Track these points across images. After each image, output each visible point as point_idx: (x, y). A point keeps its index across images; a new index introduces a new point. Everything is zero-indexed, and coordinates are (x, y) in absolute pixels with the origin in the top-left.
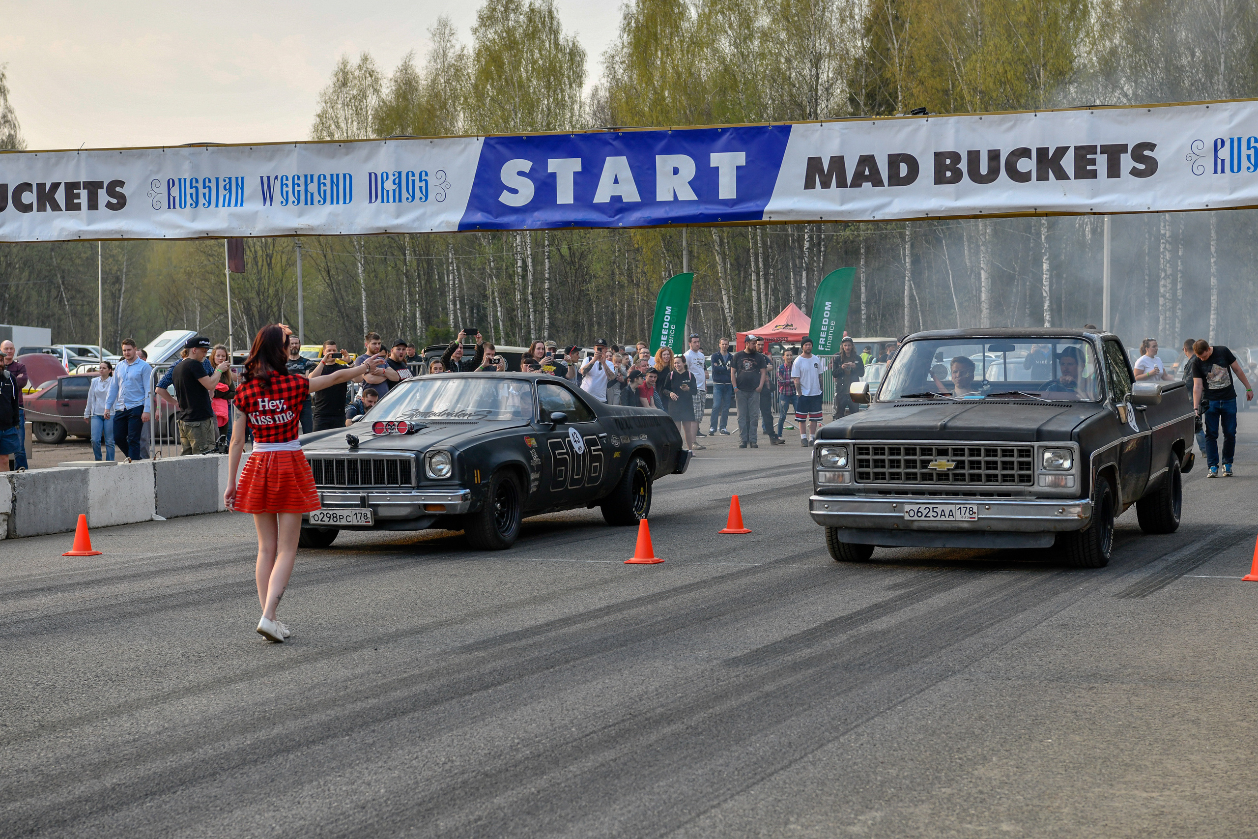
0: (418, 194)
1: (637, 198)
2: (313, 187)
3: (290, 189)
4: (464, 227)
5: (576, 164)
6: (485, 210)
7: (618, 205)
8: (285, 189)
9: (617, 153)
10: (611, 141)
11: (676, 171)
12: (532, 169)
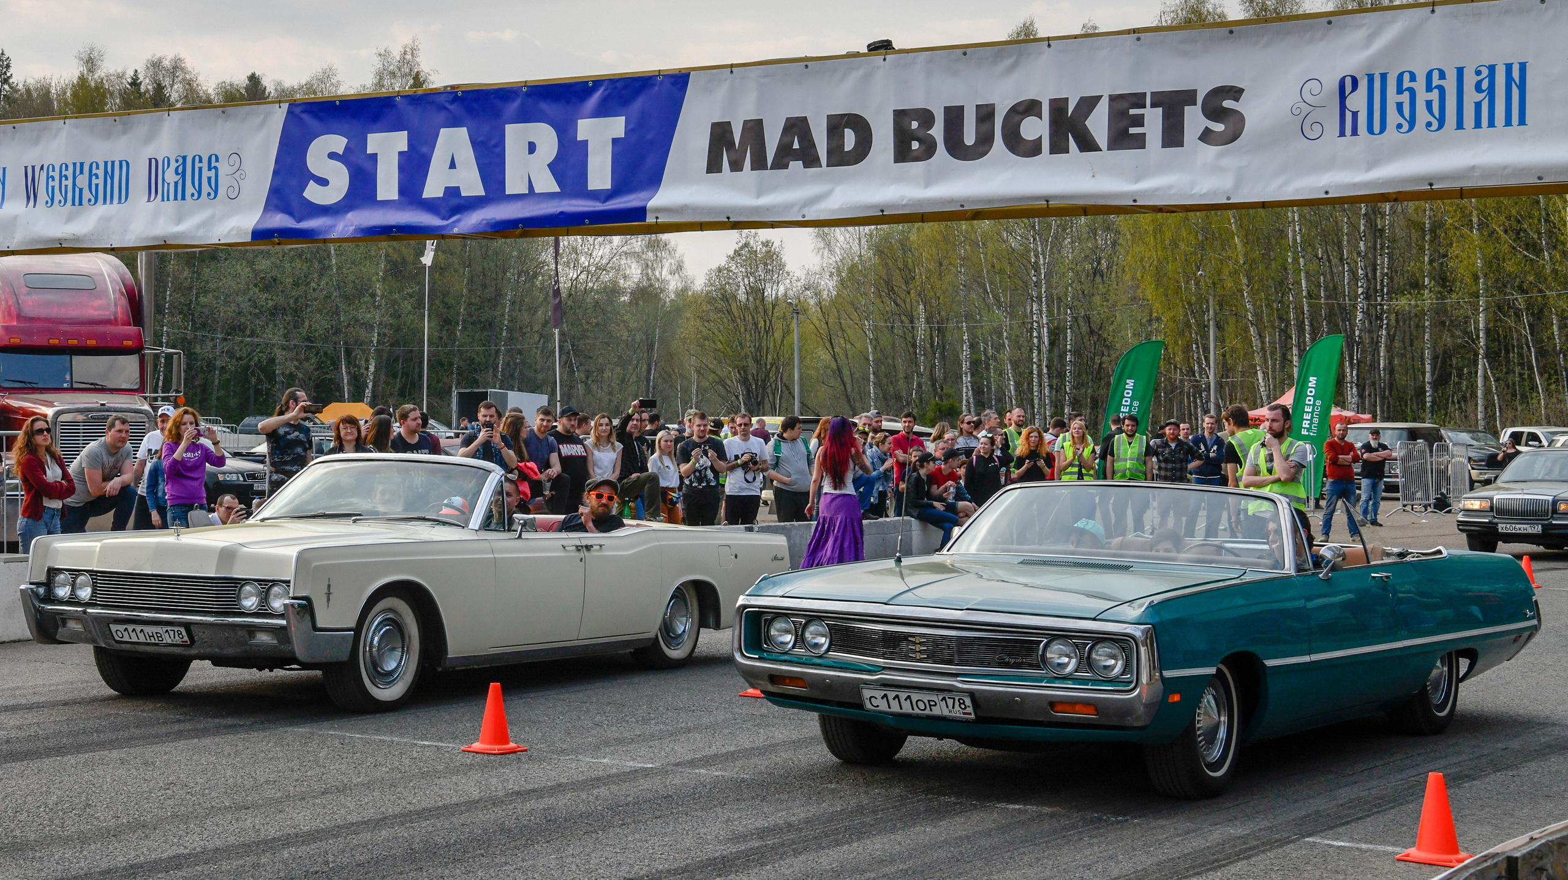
0: (206, 188)
1: (481, 192)
2: (82, 181)
3: (56, 183)
4: (260, 235)
5: (399, 141)
6: (287, 210)
7: (455, 201)
8: (51, 183)
9: (455, 123)
10: (447, 105)
11: (532, 148)
12: (347, 148)
